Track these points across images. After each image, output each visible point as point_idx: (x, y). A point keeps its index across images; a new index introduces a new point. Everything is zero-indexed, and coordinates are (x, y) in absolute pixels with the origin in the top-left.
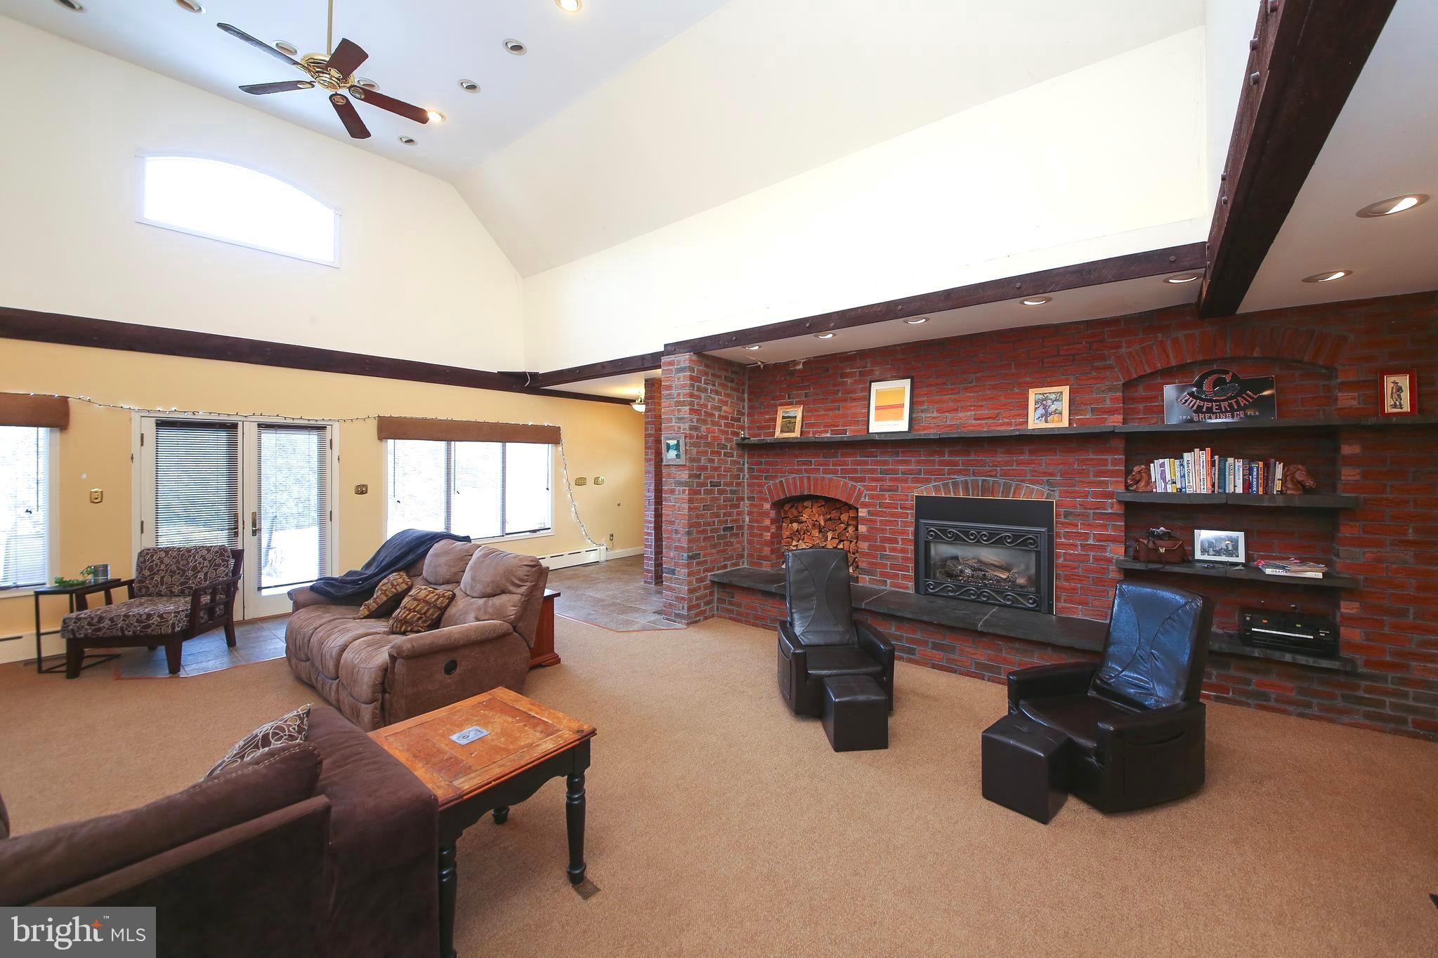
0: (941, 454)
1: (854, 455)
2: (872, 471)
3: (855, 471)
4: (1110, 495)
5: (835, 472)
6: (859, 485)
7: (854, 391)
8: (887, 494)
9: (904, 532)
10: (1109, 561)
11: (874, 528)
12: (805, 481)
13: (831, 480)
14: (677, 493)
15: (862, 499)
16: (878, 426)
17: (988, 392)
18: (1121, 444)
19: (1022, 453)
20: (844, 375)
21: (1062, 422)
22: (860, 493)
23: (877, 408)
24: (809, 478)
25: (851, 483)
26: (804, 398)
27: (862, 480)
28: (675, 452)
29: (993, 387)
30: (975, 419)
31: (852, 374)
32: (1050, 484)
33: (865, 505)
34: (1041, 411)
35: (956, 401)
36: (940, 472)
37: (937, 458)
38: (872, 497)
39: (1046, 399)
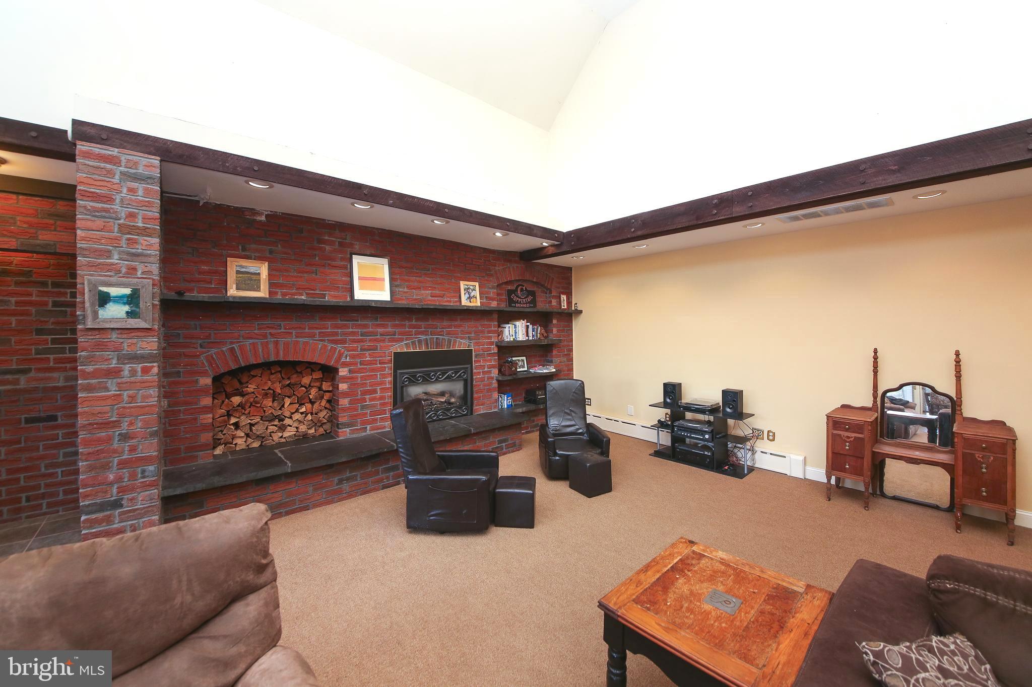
0: (410, 320)
2: (353, 333)
3: (336, 334)
4: (492, 343)
5: (312, 336)
6: (339, 347)
7: (333, 259)
8: (367, 353)
9: (383, 383)
10: (492, 378)
11: (354, 384)
12: (271, 346)
13: (306, 343)
15: (343, 360)
16: (361, 294)
17: (438, 279)
18: (495, 316)
19: (456, 320)
20: (320, 241)
21: (477, 303)
22: (340, 355)
23: (360, 278)
24: (276, 343)
25: (330, 346)
26: (268, 255)
27: (343, 342)
29: (442, 276)
30: (431, 296)
31: (331, 243)
32: (470, 338)
33: (345, 365)
34: (467, 295)
35: (420, 282)
36: (409, 334)
37: (407, 323)
38: (352, 357)
39: (469, 289)
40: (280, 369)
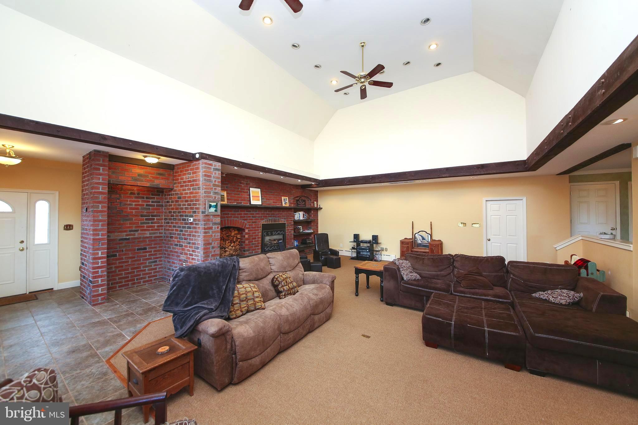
1: (244, 211)
2: (249, 217)
3: (244, 217)
4: (292, 221)
5: (238, 217)
6: (246, 222)
7: (244, 190)
8: (254, 224)
9: (258, 235)
10: (292, 234)
11: (250, 235)
12: (226, 221)
13: (236, 220)
14: (214, 228)
15: (247, 226)
16: (253, 202)
17: (275, 196)
18: (293, 210)
19: (281, 212)
20: (241, 183)
21: (288, 205)
22: (246, 224)
23: (252, 196)
24: (228, 220)
25: (243, 221)
26: (226, 189)
27: (246, 220)
28: (215, 209)
29: (276, 195)
30: (273, 203)
31: (243, 183)
32: (285, 219)
33: (247, 228)
34: (284, 202)
35: (270, 197)
36: (266, 217)
37: (266, 213)
38: (249, 225)
39: (285, 200)
40: (225, 230)
